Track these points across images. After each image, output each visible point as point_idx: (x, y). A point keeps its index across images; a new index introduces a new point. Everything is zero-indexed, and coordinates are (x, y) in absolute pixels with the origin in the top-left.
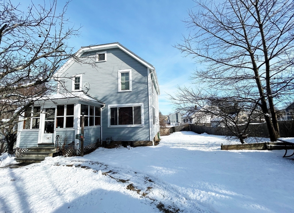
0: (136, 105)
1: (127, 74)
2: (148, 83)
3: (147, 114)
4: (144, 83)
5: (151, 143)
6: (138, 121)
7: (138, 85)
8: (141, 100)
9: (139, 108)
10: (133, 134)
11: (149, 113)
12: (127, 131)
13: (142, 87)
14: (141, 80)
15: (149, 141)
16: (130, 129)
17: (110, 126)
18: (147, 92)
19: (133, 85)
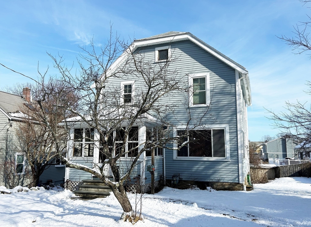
0: (217, 127)
1: (203, 80)
2: (236, 94)
3: (234, 142)
4: (229, 94)
5: (240, 186)
6: (221, 152)
7: (220, 97)
8: (224, 120)
9: (221, 132)
10: (211, 171)
11: (237, 141)
12: (203, 167)
13: (225, 101)
14: (225, 90)
15: (239, 183)
16: (207, 164)
17: (176, 158)
18: (235, 109)
19: (212, 97)
